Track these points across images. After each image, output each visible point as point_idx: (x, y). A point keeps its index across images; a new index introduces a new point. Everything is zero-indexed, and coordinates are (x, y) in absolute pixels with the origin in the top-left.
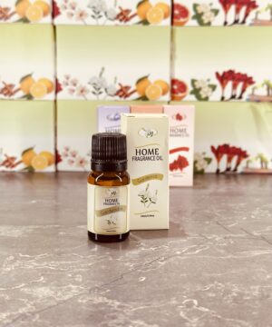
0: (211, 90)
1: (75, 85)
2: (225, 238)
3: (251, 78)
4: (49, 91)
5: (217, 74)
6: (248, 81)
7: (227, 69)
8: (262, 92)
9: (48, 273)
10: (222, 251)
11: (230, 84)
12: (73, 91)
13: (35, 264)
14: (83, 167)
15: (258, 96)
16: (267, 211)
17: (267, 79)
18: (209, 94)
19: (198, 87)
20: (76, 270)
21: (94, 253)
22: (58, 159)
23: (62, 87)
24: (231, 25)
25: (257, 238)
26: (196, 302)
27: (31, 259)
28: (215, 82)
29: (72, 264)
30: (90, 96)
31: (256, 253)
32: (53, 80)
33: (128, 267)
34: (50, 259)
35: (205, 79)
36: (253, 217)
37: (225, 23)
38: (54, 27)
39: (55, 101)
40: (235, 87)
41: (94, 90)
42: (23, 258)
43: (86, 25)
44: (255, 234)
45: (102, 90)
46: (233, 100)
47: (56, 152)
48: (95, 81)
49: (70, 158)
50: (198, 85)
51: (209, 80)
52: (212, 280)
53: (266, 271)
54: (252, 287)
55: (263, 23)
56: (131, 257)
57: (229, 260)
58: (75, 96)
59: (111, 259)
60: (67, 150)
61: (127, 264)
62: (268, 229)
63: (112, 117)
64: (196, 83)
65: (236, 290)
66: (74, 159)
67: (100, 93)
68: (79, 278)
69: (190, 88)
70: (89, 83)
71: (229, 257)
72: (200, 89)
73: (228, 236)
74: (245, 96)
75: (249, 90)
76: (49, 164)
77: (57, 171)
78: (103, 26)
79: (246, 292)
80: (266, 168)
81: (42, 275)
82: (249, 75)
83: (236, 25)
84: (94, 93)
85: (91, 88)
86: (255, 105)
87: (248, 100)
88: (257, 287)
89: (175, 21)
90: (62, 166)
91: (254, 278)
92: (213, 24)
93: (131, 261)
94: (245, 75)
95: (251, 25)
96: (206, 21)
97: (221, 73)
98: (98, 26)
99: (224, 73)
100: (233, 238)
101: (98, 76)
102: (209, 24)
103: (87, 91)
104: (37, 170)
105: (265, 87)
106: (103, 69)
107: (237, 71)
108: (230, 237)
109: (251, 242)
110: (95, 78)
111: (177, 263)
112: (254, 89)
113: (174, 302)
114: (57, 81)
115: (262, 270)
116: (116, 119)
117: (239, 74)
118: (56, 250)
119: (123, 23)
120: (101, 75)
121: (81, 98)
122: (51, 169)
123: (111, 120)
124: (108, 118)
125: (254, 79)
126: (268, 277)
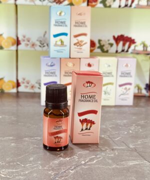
0: (110, 46)
1: (29, 41)
3: (134, 40)
4: (13, 44)
5: (114, 37)
6: (132, 41)
7: (120, 34)
8: (140, 48)
10: (110, 161)
11: (121, 43)
12: (28, 45)
14: (33, 89)
15: (138, 51)
16: (139, 127)
17: (143, 40)
18: (109, 48)
19: (102, 44)
22: (18, 85)
23: (21, 42)
24: (123, 8)
28: (113, 41)
30: (38, 48)
31: (131, 163)
32: (15, 38)
35: (107, 40)
36: (131, 132)
37: (120, 6)
38: (16, 6)
39: (17, 51)
40: (124, 45)
41: (40, 44)
43: (35, 5)
44: (131, 146)
45: (45, 45)
46: (123, 53)
47: (17, 81)
48: (41, 39)
49: (26, 84)
50: (102, 43)
51: (109, 40)
55: (142, 7)
58: (29, 48)
60: (24, 79)
63: (50, 64)
64: (101, 42)
66: (28, 85)
67: (44, 46)
69: (97, 45)
70: (37, 40)
72: (104, 45)
74: (130, 50)
75: (133, 47)
76: (13, 88)
77: (18, 92)
78: (46, 6)
80: (141, 93)
82: (133, 38)
83: (126, 8)
84: (40, 46)
85: (38, 43)
86: (136, 56)
87: (132, 53)
89: (90, 4)
90: (21, 89)
92: (112, 6)
94: (131, 38)
95: (135, 8)
96: (108, 5)
97: (116, 36)
98: (43, 6)
99: (118, 37)
100: (117, 150)
101: (42, 36)
102: (110, 6)
103: (36, 45)
104: (6, 91)
105: (142, 45)
106: (46, 32)
107: (126, 35)
110: (41, 37)
112: (135, 47)
114: (18, 38)
116: (51, 66)
117: (127, 37)
119: (58, 5)
120: (44, 35)
121: (32, 49)
122: (15, 91)
123: (49, 66)
124: (47, 65)
125: (136, 41)
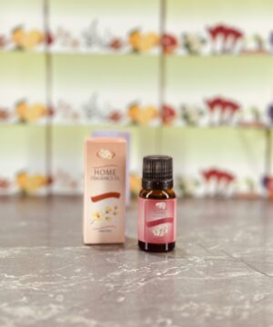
2: (206, 260)
9: (31, 293)
13: (20, 284)
20: (58, 291)
21: (76, 274)
25: (236, 260)
26: (169, 322)
27: (15, 279)
29: (55, 285)
33: (108, 288)
34: (34, 280)
42: (7, 279)
52: (187, 301)
53: (240, 292)
54: (225, 308)
56: (112, 278)
57: (206, 281)
59: (93, 280)
61: (108, 285)
62: (248, 251)
65: (209, 309)
68: (60, 298)
71: (207, 278)
73: (209, 257)
79: (219, 312)
81: (26, 295)
88: (230, 308)
91: (228, 298)
93: (112, 282)
108: (210, 259)
109: (230, 264)
111: (156, 284)
113: (148, 321)
115: (237, 291)
118: (41, 271)
126: (242, 297)
